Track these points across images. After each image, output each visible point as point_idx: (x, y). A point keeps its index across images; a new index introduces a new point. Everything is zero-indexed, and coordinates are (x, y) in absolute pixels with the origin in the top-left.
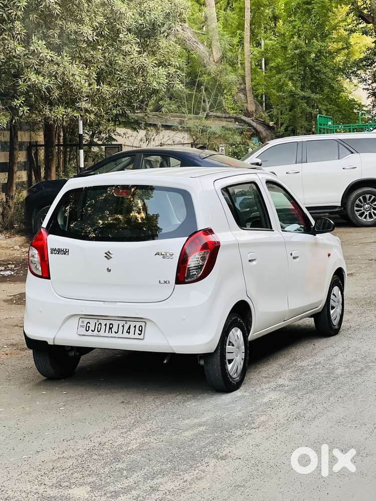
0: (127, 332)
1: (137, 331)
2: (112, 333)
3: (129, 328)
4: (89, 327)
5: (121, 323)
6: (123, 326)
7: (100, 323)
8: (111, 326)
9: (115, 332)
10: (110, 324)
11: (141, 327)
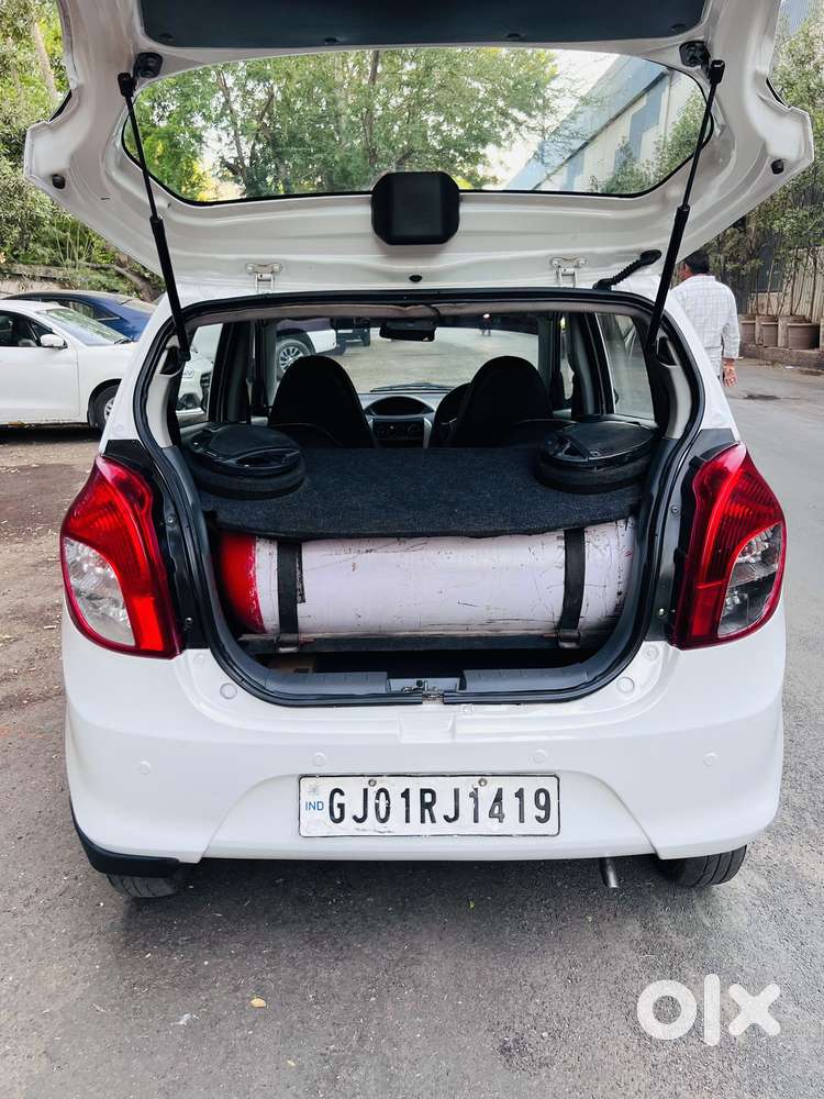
0: (491, 815)
1: (532, 811)
2: (433, 821)
3: (498, 799)
4: (341, 806)
5: (465, 786)
6: (474, 795)
7: (382, 790)
8: (428, 798)
9: (446, 818)
10: (423, 792)
11: (542, 797)
